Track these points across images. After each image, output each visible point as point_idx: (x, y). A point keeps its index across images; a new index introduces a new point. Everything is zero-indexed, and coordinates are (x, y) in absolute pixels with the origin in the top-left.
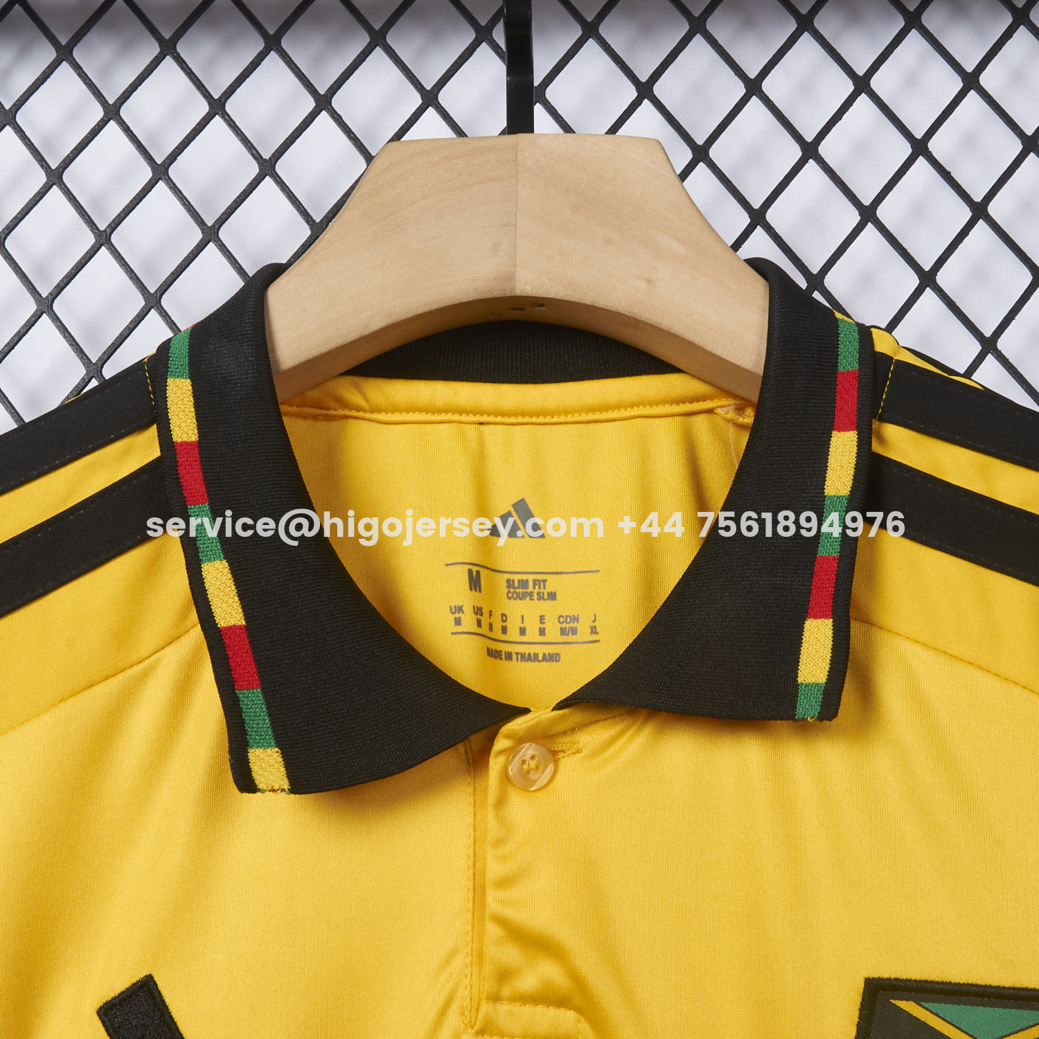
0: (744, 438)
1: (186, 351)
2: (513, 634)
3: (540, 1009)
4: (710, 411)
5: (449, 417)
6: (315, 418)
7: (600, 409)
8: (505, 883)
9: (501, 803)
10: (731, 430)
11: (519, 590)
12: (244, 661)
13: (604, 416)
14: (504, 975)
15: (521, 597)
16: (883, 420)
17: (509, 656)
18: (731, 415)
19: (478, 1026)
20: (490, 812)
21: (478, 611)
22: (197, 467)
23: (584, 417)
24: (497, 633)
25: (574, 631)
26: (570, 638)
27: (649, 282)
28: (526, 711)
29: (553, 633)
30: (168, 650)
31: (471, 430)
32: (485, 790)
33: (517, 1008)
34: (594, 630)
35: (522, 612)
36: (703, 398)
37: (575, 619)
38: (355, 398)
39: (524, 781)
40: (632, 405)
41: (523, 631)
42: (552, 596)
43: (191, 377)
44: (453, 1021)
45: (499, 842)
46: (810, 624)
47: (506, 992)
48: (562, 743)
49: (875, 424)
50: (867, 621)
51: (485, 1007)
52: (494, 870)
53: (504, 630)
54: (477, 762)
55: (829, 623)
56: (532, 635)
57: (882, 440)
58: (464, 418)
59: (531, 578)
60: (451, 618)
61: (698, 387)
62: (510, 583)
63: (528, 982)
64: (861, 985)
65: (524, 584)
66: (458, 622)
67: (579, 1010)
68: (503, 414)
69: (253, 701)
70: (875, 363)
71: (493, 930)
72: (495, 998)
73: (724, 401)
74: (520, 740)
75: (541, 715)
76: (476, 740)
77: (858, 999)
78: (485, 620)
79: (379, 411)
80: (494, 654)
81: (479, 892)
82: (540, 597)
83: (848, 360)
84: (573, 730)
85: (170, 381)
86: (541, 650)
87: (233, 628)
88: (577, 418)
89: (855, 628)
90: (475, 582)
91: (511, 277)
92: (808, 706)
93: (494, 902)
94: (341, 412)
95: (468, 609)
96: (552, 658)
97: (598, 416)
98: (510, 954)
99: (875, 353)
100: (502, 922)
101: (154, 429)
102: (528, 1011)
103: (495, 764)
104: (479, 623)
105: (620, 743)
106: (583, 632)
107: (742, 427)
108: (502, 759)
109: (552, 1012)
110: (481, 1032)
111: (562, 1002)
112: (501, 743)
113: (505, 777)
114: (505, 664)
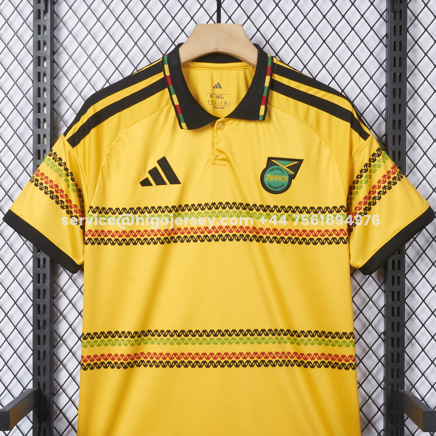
0: (254, 73)
1: (167, 60)
2: (217, 104)
3: (222, 161)
4: (249, 68)
5: (207, 69)
6: (185, 68)
7: (231, 68)
8: (217, 143)
9: (216, 131)
10: (252, 71)
11: (218, 97)
12: (179, 110)
13: (232, 69)
14: (217, 156)
15: (218, 98)
16: (274, 73)
17: (216, 108)
18: (252, 69)
19: (213, 163)
20: (215, 133)
21: (212, 101)
22: (170, 79)
23: (229, 69)
24: (215, 104)
25: (226, 104)
26: (226, 105)
27: (239, 50)
28: (220, 118)
29: (223, 104)
30: (165, 107)
31: (210, 71)
32: (214, 130)
33: (218, 161)
34: (230, 104)
35: (218, 101)
36: (248, 66)
37: (227, 102)
38: (192, 65)
39: (219, 128)
40: (236, 67)
41: (218, 104)
42: (223, 98)
43: (168, 64)
44: (209, 163)
45: (216, 137)
46: (261, 106)
47: (217, 159)
48: (225, 123)
49: (273, 74)
50: (270, 105)
51: (214, 161)
52: (215, 141)
53: (216, 104)
54: (213, 125)
55: (264, 106)
56: (220, 104)
57: (274, 76)
58: (209, 69)
59: (220, 95)
60: (208, 102)
61: (246, 64)
62: (216, 96)
63: (220, 157)
64: (267, 158)
65: (219, 96)
66: (209, 103)
67: (227, 161)
68: (216, 68)
69: (181, 116)
70: (273, 64)
71: (215, 150)
72: (215, 160)
73: (251, 67)
74: (219, 123)
75: (222, 119)
76: (213, 122)
77: (267, 160)
78: (213, 102)
79: (196, 67)
80: (214, 107)
81: (213, 144)
82: (221, 98)
83: (269, 64)
84: (227, 121)
85: (165, 65)
86: (221, 107)
87: (178, 105)
88: (227, 69)
89: (268, 106)
90: (211, 96)
91: (218, 48)
92: (261, 118)
93: (215, 146)
94: (189, 67)
95: (210, 101)
96: (223, 108)
97: (231, 69)
98: (218, 153)
99: (273, 63)
100: (216, 149)
101: (163, 72)
102: (220, 161)
103: (216, 126)
104: (212, 103)
105: (234, 123)
106: (228, 104)
107: (254, 71)
108: (217, 125)
109: (223, 162)
110: (213, 164)
111: (225, 160)
112: (216, 123)
113: (217, 128)
114: (216, 109)
